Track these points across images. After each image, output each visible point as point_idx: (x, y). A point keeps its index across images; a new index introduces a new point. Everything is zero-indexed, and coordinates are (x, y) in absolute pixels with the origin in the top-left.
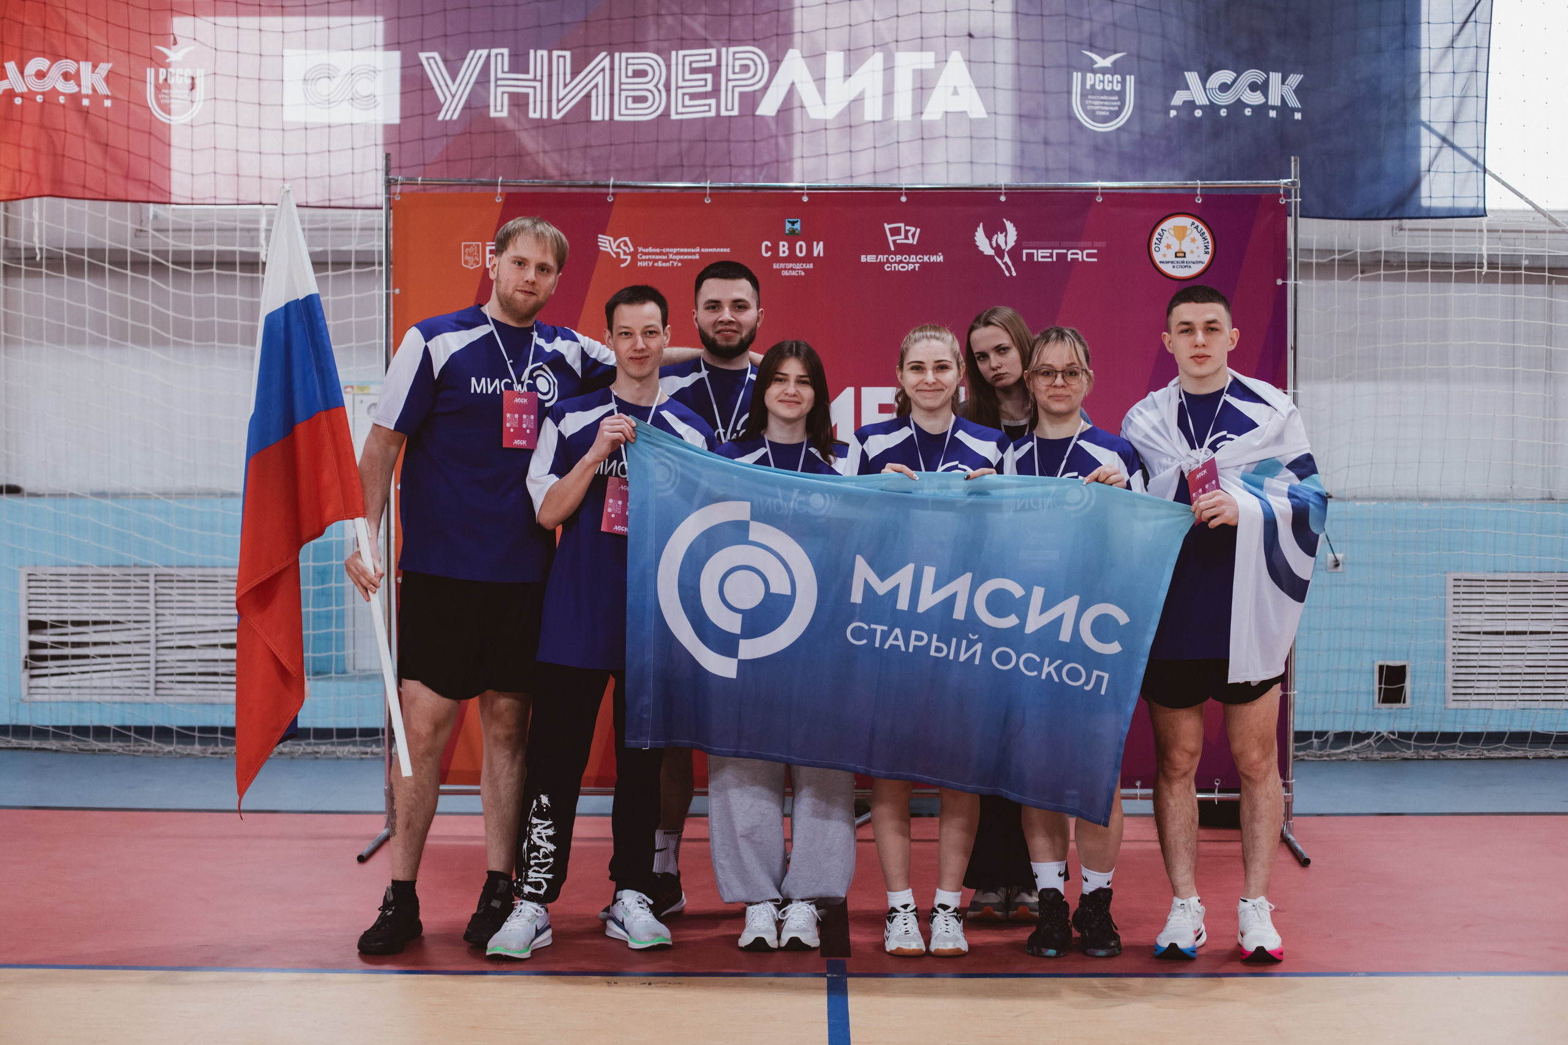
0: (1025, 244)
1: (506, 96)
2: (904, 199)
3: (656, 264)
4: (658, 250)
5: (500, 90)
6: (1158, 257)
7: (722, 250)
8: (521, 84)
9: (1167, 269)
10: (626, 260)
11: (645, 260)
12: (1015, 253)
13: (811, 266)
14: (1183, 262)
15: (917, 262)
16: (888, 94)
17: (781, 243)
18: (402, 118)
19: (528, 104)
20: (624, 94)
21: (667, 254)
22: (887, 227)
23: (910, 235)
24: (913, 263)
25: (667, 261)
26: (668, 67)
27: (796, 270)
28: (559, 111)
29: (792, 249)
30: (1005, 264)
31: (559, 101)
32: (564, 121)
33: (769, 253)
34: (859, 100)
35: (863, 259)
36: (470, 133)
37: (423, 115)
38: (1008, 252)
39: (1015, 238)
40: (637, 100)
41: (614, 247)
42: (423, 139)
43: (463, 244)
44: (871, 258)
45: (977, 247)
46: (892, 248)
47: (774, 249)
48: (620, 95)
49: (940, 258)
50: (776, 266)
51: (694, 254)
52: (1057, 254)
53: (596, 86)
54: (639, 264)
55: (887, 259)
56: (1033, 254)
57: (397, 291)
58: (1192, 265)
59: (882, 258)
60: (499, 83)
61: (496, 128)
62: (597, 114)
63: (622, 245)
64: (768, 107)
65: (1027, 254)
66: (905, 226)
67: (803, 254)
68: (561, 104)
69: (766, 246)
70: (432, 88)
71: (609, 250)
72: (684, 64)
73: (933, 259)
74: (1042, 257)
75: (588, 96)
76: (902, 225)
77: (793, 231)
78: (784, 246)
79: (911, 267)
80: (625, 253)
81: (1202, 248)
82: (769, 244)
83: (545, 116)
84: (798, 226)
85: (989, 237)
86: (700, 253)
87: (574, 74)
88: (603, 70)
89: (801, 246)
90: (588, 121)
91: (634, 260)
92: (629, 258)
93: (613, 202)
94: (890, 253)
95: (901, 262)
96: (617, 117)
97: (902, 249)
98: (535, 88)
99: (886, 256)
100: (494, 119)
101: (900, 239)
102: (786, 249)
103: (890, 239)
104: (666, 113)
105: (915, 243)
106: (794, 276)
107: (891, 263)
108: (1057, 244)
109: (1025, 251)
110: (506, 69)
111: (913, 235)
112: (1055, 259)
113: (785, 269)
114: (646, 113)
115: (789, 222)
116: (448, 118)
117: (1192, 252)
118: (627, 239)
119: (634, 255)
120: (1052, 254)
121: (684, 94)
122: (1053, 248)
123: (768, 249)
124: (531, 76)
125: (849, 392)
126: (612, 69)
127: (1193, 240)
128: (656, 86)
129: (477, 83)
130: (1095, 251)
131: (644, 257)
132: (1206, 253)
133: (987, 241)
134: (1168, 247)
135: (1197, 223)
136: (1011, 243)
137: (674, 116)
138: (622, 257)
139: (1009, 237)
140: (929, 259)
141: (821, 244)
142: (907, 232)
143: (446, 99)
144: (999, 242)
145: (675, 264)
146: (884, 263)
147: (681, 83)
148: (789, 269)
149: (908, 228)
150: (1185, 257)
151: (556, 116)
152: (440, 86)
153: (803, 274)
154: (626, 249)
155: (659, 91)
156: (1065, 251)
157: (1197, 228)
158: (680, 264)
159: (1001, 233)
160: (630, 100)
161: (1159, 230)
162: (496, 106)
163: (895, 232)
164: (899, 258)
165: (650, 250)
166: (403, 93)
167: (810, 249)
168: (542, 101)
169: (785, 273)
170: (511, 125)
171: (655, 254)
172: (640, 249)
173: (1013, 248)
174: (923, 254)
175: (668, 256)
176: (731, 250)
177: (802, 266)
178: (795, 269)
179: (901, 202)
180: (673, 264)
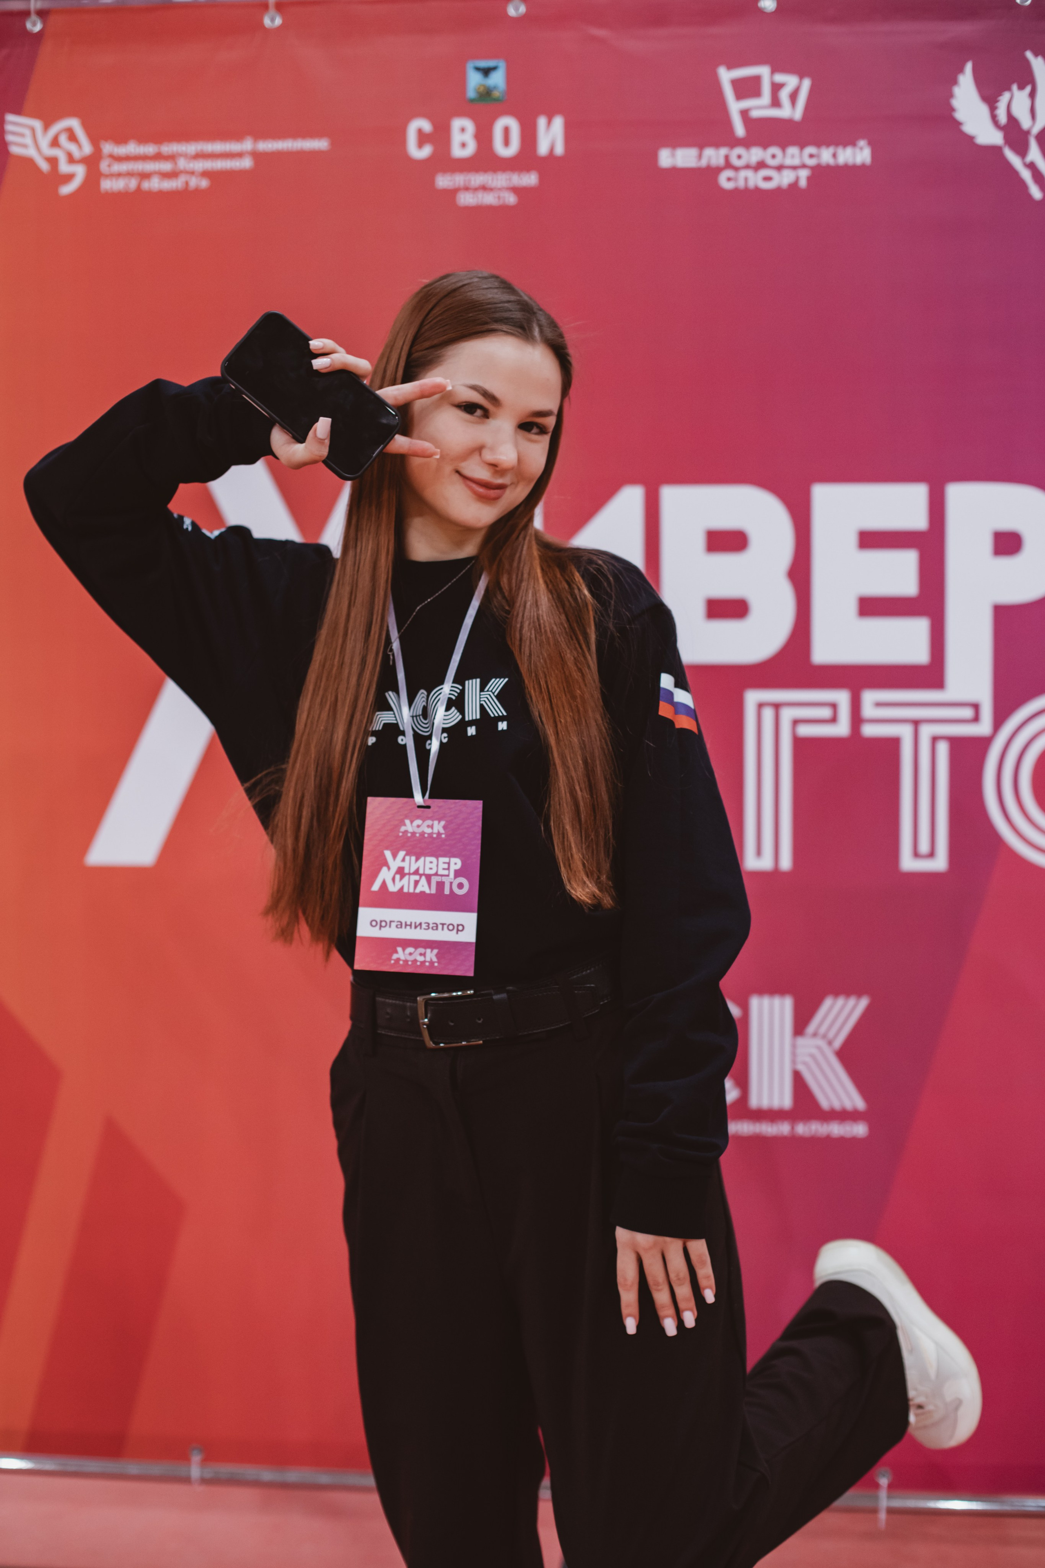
3: (146, 185)
4: (150, 149)
7: (308, 144)
10: (69, 177)
11: (119, 175)
13: (530, 179)
15: (804, 166)
17: (457, 123)
21: (172, 158)
22: (726, 76)
23: (784, 95)
24: (794, 168)
25: (172, 175)
29: (483, 136)
33: (427, 151)
41: (44, 143)
46: (740, 130)
50: (443, 181)
51: (239, 155)
54: (107, 185)
55: (727, 158)
59: (713, 156)
63: (63, 139)
66: (773, 71)
67: (510, 152)
69: (420, 132)
71: (31, 152)
76: (764, 71)
77: (486, 94)
78: (463, 130)
79: (785, 179)
82: (425, 125)
84: (498, 79)
86: (256, 155)
89: (507, 130)
91: (94, 175)
92: (80, 171)
93: (40, 35)
94: (733, 142)
95: (761, 165)
97: (765, 133)
99: (723, 151)
102: (469, 137)
103: (735, 107)
105: (798, 114)
106: (490, 208)
107: (736, 169)
111: (794, 97)
113: (467, 189)
115: (478, 69)
118: (74, 123)
119: (92, 162)
123: (423, 139)
131: (117, 167)
138: (64, 167)
140: (834, 155)
141: (558, 122)
142: (776, 88)
145: (194, 182)
146: (718, 170)
148: (476, 189)
149: (779, 78)
154: (72, 148)
158: (204, 183)
164: (756, 154)
165: (132, 148)
167: (529, 137)
169: (466, 199)
171: (144, 158)
172: (108, 148)
174: (819, 143)
175: (176, 164)
176: (333, 144)
177: (510, 179)
178: (491, 190)
179: (761, 11)
180: (187, 183)
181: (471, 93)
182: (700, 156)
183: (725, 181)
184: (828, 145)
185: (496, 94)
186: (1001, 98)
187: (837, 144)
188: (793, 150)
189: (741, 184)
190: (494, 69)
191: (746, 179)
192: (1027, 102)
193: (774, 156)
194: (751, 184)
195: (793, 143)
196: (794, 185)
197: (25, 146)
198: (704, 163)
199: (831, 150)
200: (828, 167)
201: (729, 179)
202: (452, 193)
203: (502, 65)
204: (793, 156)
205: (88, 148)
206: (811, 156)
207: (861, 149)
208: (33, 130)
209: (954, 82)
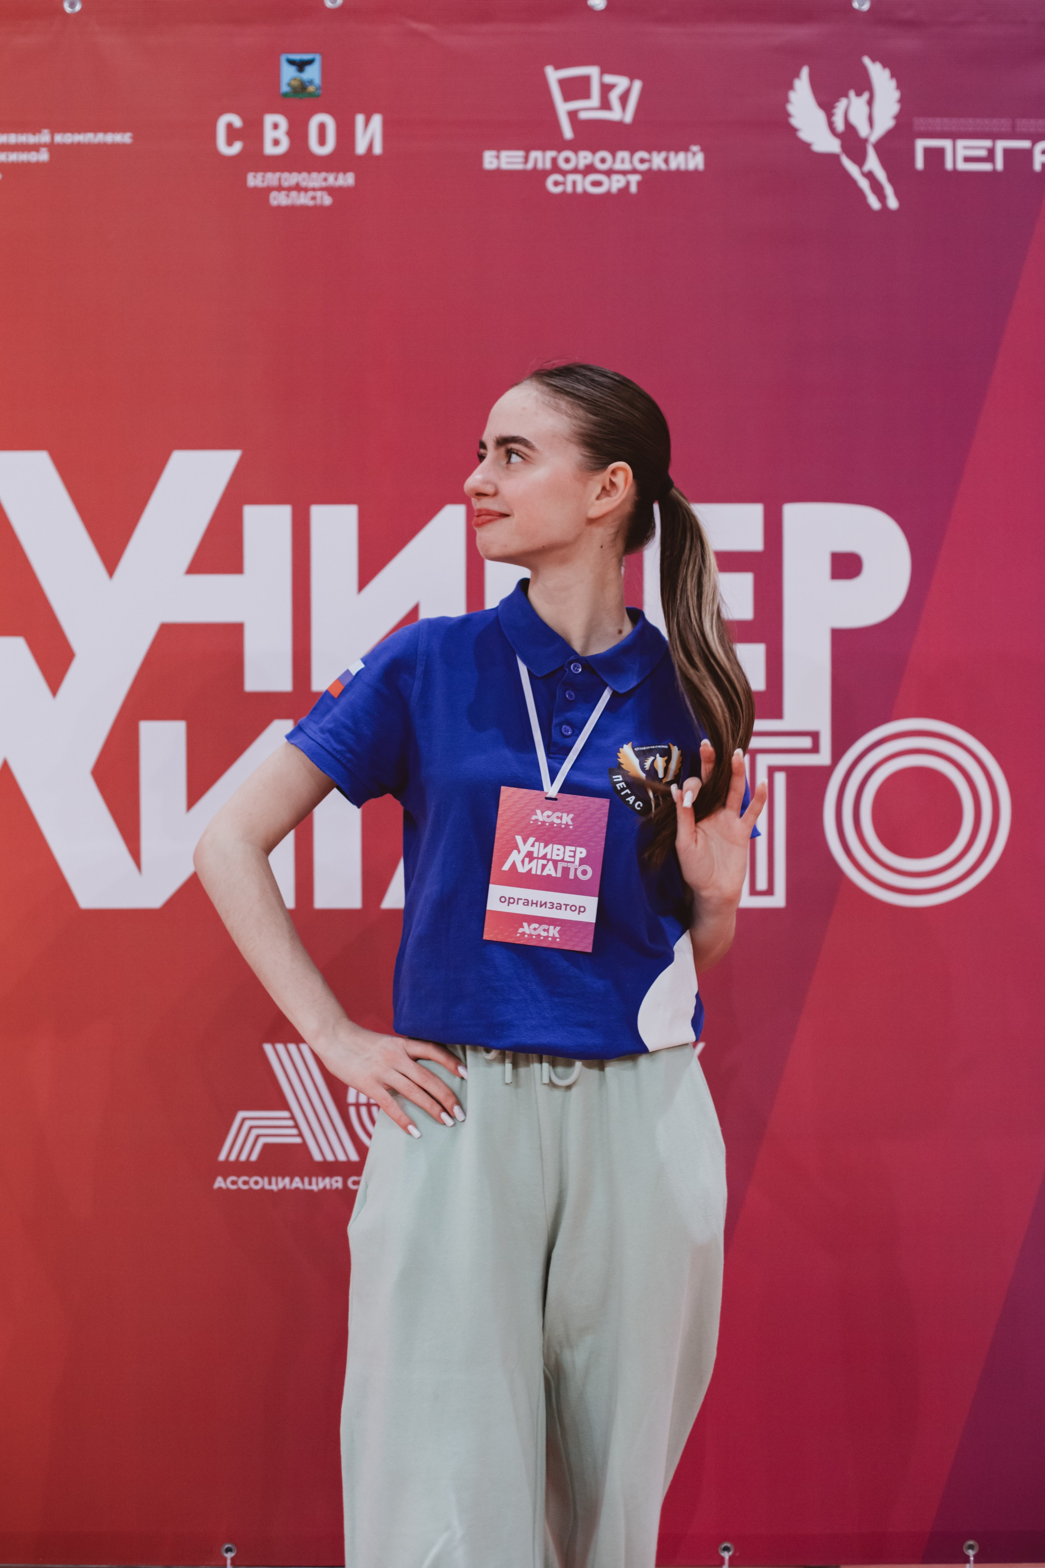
0: (920, 123)
7: (110, 138)
12: (893, 147)
13: (347, 180)
15: (634, 171)
17: (269, 119)
22: (553, 75)
24: (624, 173)
29: (297, 133)
30: (870, 176)
33: (237, 147)
35: (490, 160)
38: (878, 146)
39: (895, 108)
45: (794, 130)
46: (568, 133)
50: (254, 180)
51: (36, 148)
52: (1007, 152)
55: (554, 161)
56: (941, 152)
59: (540, 159)
65: (927, 151)
66: (603, 72)
67: (326, 150)
69: (229, 126)
73: (679, 161)
74: (967, 159)
76: (593, 71)
77: (301, 88)
78: (276, 126)
79: (616, 184)
82: (237, 122)
84: (313, 73)
86: (52, 147)
89: (322, 128)
94: (561, 145)
95: (590, 169)
97: (595, 137)
99: (550, 154)
102: (282, 134)
103: (563, 108)
105: (628, 118)
106: (304, 208)
107: (564, 173)
108: (1004, 124)
109: (921, 144)
111: (624, 99)
112: (1000, 165)
113: (280, 188)
115: (292, 62)
120: (991, 152)
122: (995, 136)
123: (232, 135)
136: (885, 121)
140: (666, 161)
141: (377, 120)
142: (606, 89)
144: (854, 120)
146: (545, 174)
148: (289, 189)
149: (609, 79)
153: (327, 201)
156: (1025, 144)
159: (859, 94)
164: (584, 158)
167: (346, 135)
169: (278, 199)
173: (889, 135)
174: (651, 147)
176: (136, 138)
177: (325, 180)
178: (306, 190)
179: (590, 9)
184: (659, 151)
185: (311, 89)
186: (838, 104)
187: (668, 149)
188: (623, 154)
189: (569, 189)
190: (310, 62)
191: (574, 183)
192: (865, 109)
193: (603, 161)
194: (579, 189)
198: (530, 166)
199: (663, 154)
200: (659, 172)
201: (556, 184)
203: (318, 58)
204: (623, 161)
206: (642, 161)
207: (694, 154)
209: (790, 87)
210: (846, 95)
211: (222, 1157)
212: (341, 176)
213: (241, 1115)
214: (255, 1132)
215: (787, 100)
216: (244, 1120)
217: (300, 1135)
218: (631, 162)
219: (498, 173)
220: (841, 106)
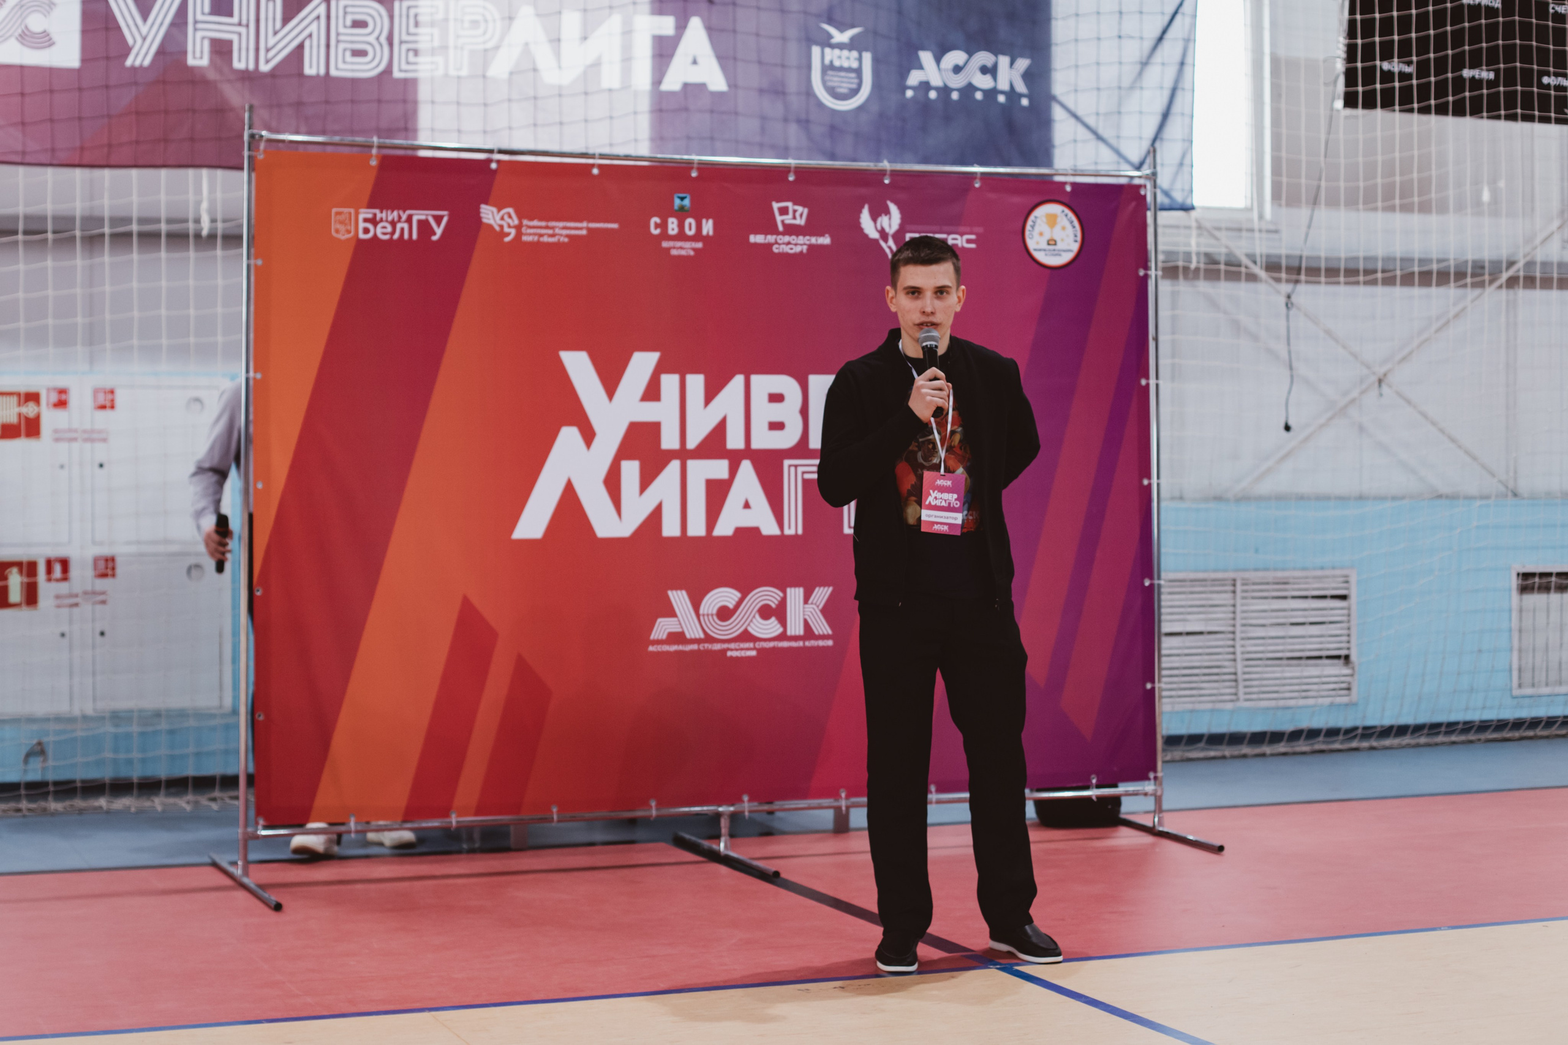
0: (908, 227)
1: (206, 43)
2: (791, 178)
3: (542, 239)
4: (543, 224)
5: (199, 34)
6: (1031, 244)
7: (610, 226)
8: (223, 28)
9: (1041, 257)
11: (530, 234)
12: (898, 236)
13: (699, 245)
14: (1054, 250)
15: (805, 244)
16: (627, 59)
18: (84, 60)
19: (230, 52)
20: (341, 46)
21: (553, 228)
22: (776, 206)
23: (798, 215)
24: (801, 245)
25: (553, 236)
26: (391, 17)
27: (685, 249)
28: (267, 61)
29: (681, 226)
31: (268, 50)
32: (273, 74)
34: (597, 64)
36: (164, 82)
37: (108, 58)
40: (359, 53)
41: (498, 218)
42: (107, 87)
43: (334, 210)
44: (756, 239)
45: (861, 230)
46: (781, 228)
47: (663, 226)
48: (337, 47)
49: (826, 240)
50: (665, 244)
51: (581, 229)
53: (310, 36)
54: (525, 238)
55: (776, 240)
57: (260, 262)
58: (1063, 254)
59: (771, 238)
60: (199, 26)
61: (194, 79)
62: (311, 66)
63: (506, 217)
64: (499, 68)
68: (271, 54)
70: (119, 28)
71: (491, 222)
72: (408, 16)
75: (301, 47)
76: (789, 204)
77: (682, 208)
79: (798, 249)
80: (509, 226)
81: (1072, 237)
83: (251, 67)
84: (687, 202)
85: (874, 218)
86: (589, 229)
87: (286, 20)
88: (318, 18)
90: (301, 74)
91: (519, 233)
92: (513, 232)
93: (495, 172)
95: (789, 243)
96: (333, 72)
97: (791, 230)
98: (240, 34)
100: (192, 69)
101: (788, 219)
103: (779, 218)
104: (388, 71)
107: (779, 244)
108: (937, 227)
110: (207, 9)
111: (801, 215)
113: (674, 248)
114: (366, 69)
115: (679, 197)
116: (137, 63)
117: (1062, 240)
118: (511, 210)
119: (518, 228)
121: (408, 50)
123: (657, 226)
124: (235, 20)
125: (739, 380)
126: (328, 17)
127: (1064, 228)
128: (378, 39)
129: (173, 24)
130: (973, 237)
131: (529, 231)
132: (1076, 241)
133: (871, 223)
134: (1041, 234)
135: (1067, 211)
137: (397, 74)
138: (506, 230)
139: (893, 220)
140: (817, 240)
142: (795, 211)
143: (135, 41)
145: (562, 239)
147: (405, 37)
149: (796, 207)
150: (1055, 244)
151: (264, 68)
152: (128, 26)
153: (692, 253)
154: (510, 221)
155: (381, 45)
157: (1066, 215)
158: (566, 240)
159: (886, 215)
160: (348, 54)
161: (1032, 218)
162: (194, 52)
163: (784, 211)
164: (787, 239)
165: (535, 223)
166: (85, 32)
168: (248, 49)
169: (674, 252)
170: (212, 75)
171: (541, 228)
172: (525, 222)
174: (812, 234)
175: (554, 231)
176: (621, 225)
179: (788, 181)
180: (559, 240)
181: (676, 207)
182: (765, 239)
183: (775, 249)
185: (686, 208)
188: (801, 237)
189: (781, 251)
191: (783, 249)
193: (794, 240)
195: (801, 234)
196: (801, 252)
197: (489, 219)
198: (767, 241)
201: (777, 248)
202: (668, 249)
204: (800, 240)
205: (516, 222)
206: (808, 240)
207: (826, 238)
208: (493, 213)
209: (860, 212)
210: (880, 215)
211: (652, 637)
212: (697, 243)
213: (659, 620)
214: (664, 628)
215: (859, 217)
216: (660, 623)
217: (682, 627)
218: (803, 240)
219: (756, 245)
220: (879, 220)
